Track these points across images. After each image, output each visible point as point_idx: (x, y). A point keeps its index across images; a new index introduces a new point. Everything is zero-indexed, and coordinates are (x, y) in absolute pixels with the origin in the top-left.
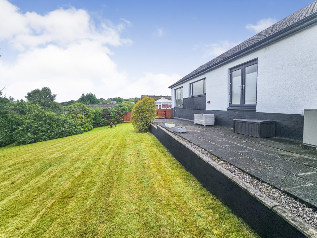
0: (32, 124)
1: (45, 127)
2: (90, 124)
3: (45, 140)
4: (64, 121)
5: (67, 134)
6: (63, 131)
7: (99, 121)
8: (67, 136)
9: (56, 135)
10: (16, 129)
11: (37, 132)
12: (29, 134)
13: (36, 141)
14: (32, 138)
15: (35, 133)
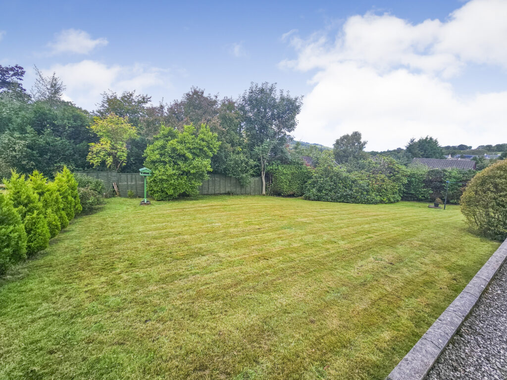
0: (318, 179)
1: (330, 185)
2: (396, 193)
3: (327, 200)
4: (353, 182)
5: (353, 200)
6: (349, 195)
7: (415, 191)
8: (353, 202)
9: (340, 198)
10: (306, 182)
11: (321, 189)
12: (314, 190)
13: (319, 199)
14: (316, 195)
15: (319, 191)
